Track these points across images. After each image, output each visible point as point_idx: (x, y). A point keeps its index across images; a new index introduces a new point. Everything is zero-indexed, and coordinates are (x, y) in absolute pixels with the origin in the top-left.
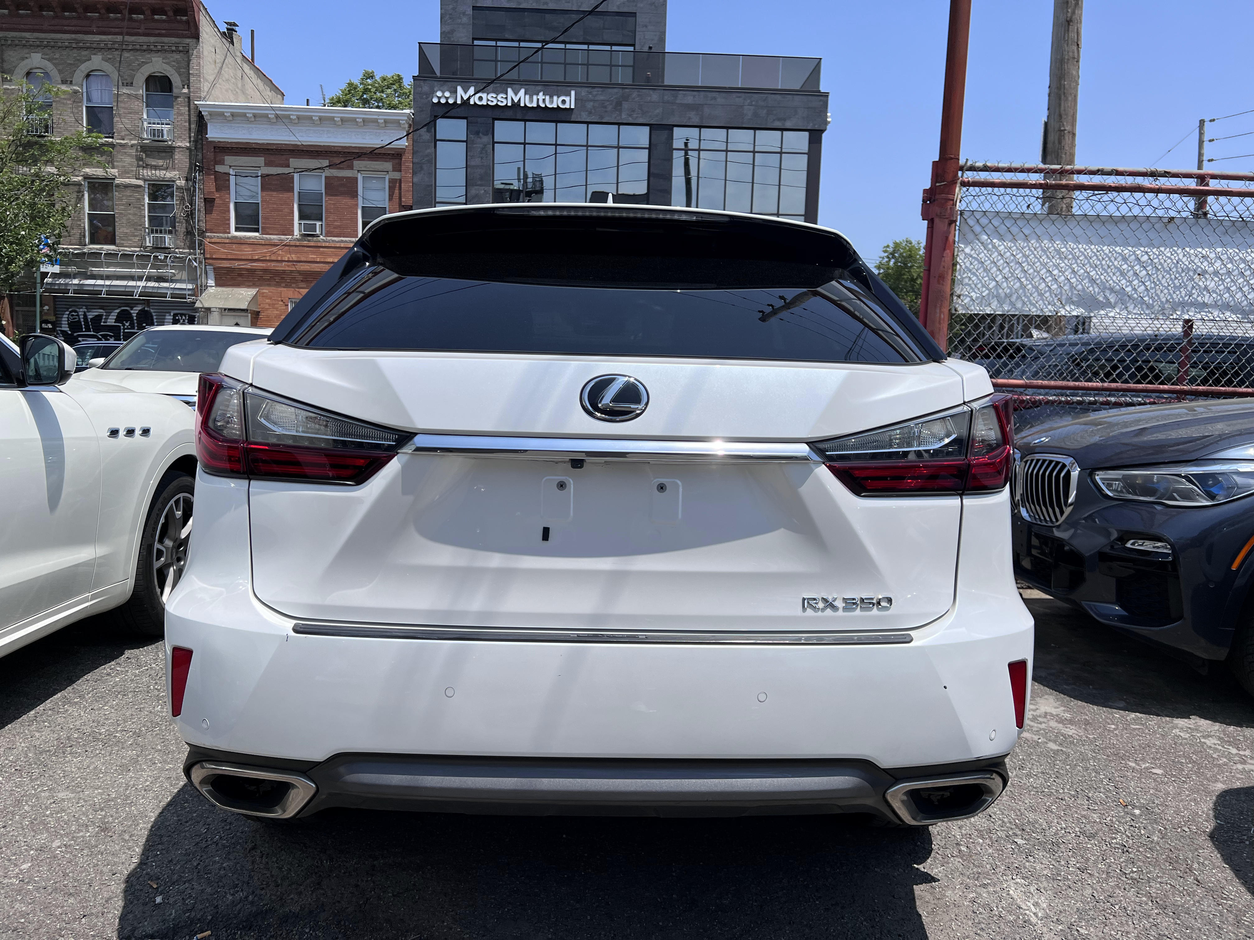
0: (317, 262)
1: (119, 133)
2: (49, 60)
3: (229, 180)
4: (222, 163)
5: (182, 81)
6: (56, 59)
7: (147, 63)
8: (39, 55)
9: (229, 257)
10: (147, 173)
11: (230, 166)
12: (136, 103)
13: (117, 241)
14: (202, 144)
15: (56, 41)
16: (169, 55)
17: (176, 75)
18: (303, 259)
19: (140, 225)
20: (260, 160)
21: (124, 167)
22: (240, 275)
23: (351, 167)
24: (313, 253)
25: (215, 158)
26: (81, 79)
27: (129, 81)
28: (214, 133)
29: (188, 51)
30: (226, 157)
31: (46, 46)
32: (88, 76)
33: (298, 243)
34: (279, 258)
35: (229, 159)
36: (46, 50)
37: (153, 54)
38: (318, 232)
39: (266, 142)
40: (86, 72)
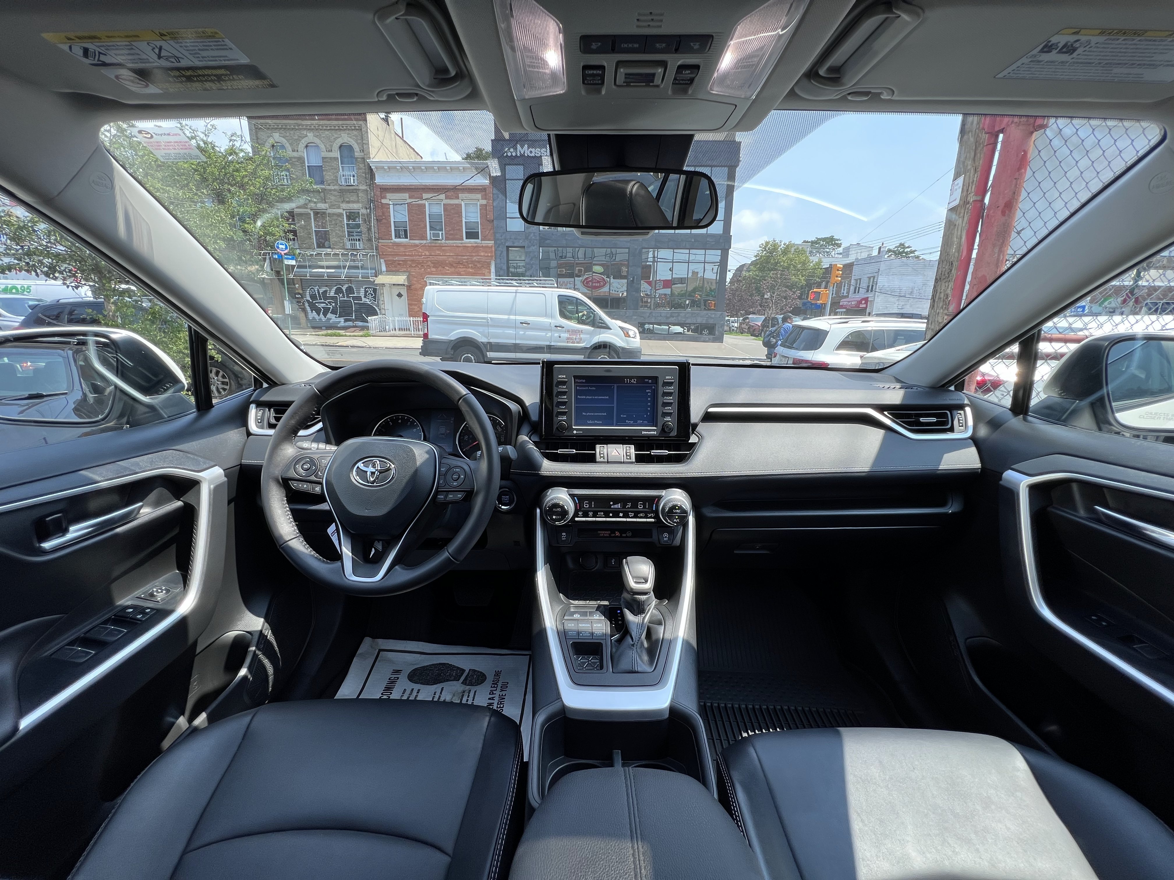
0: (441, 256)
1: (327, 181)
2: (283, 137)
3: (389, 208)
4: (385, 198)
5: (360, 148)
6: (287, 136)
7: (339, 137)
8: (278, 134)
9: (393, 254)
10: (344, 206)
11: (390, 200)
12: (335, 162)
13: (332, 246)
14: (373, 187)
15: (286, 125)
16: (350, 132)
17: (356, 144)
18: (433, 254)
19: (343, 237)
20: (406, 195)
21: (331, 202)
22: (399, 264)
23: (457, 198)
24: (438, 250)
25: (381, 195)
26: (303, 148)
27: (330, 149)
28: (379, 180)
29: (361, 130)
30: (387, 194)
31: (281, 129)
32: (307, 146)
33: (430, 245)
34: (420, 254)
35: (389, 195)
36: (281, 131)
37: (342, 132)
38: (441, 238)
39: (409, 184)
40: (305, 145)
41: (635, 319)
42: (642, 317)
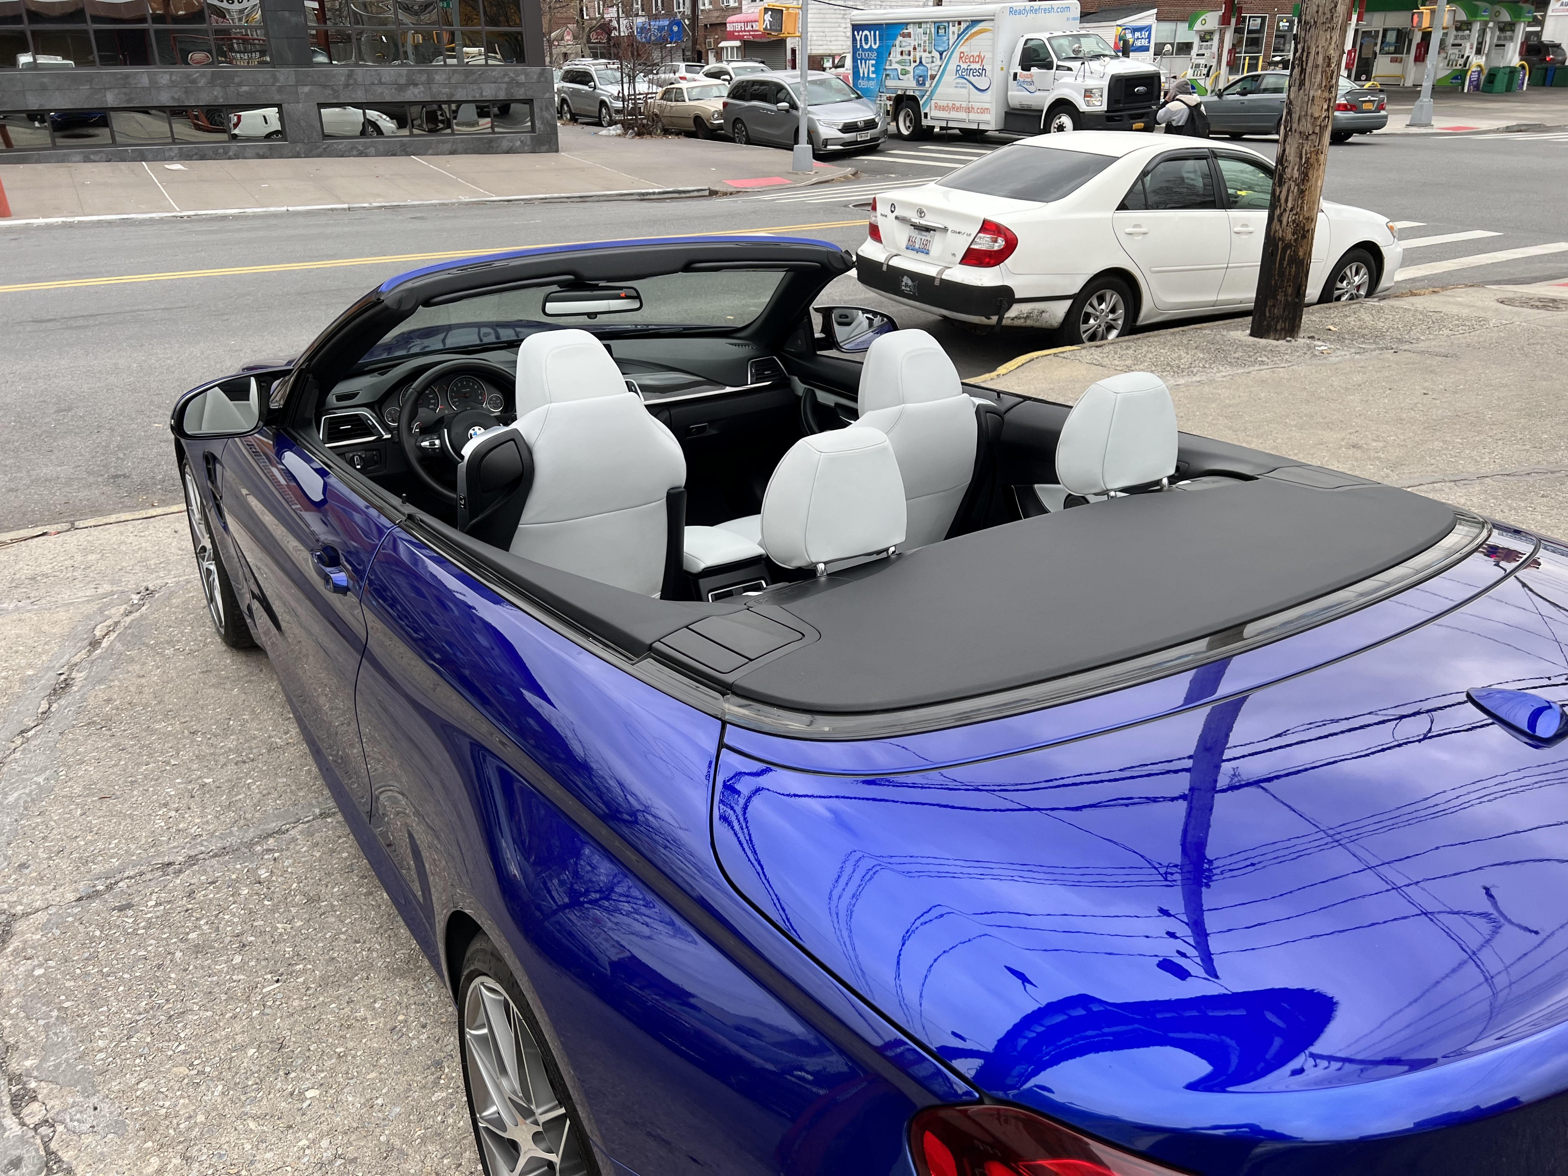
41: (306, 94)
42: (325, 86)
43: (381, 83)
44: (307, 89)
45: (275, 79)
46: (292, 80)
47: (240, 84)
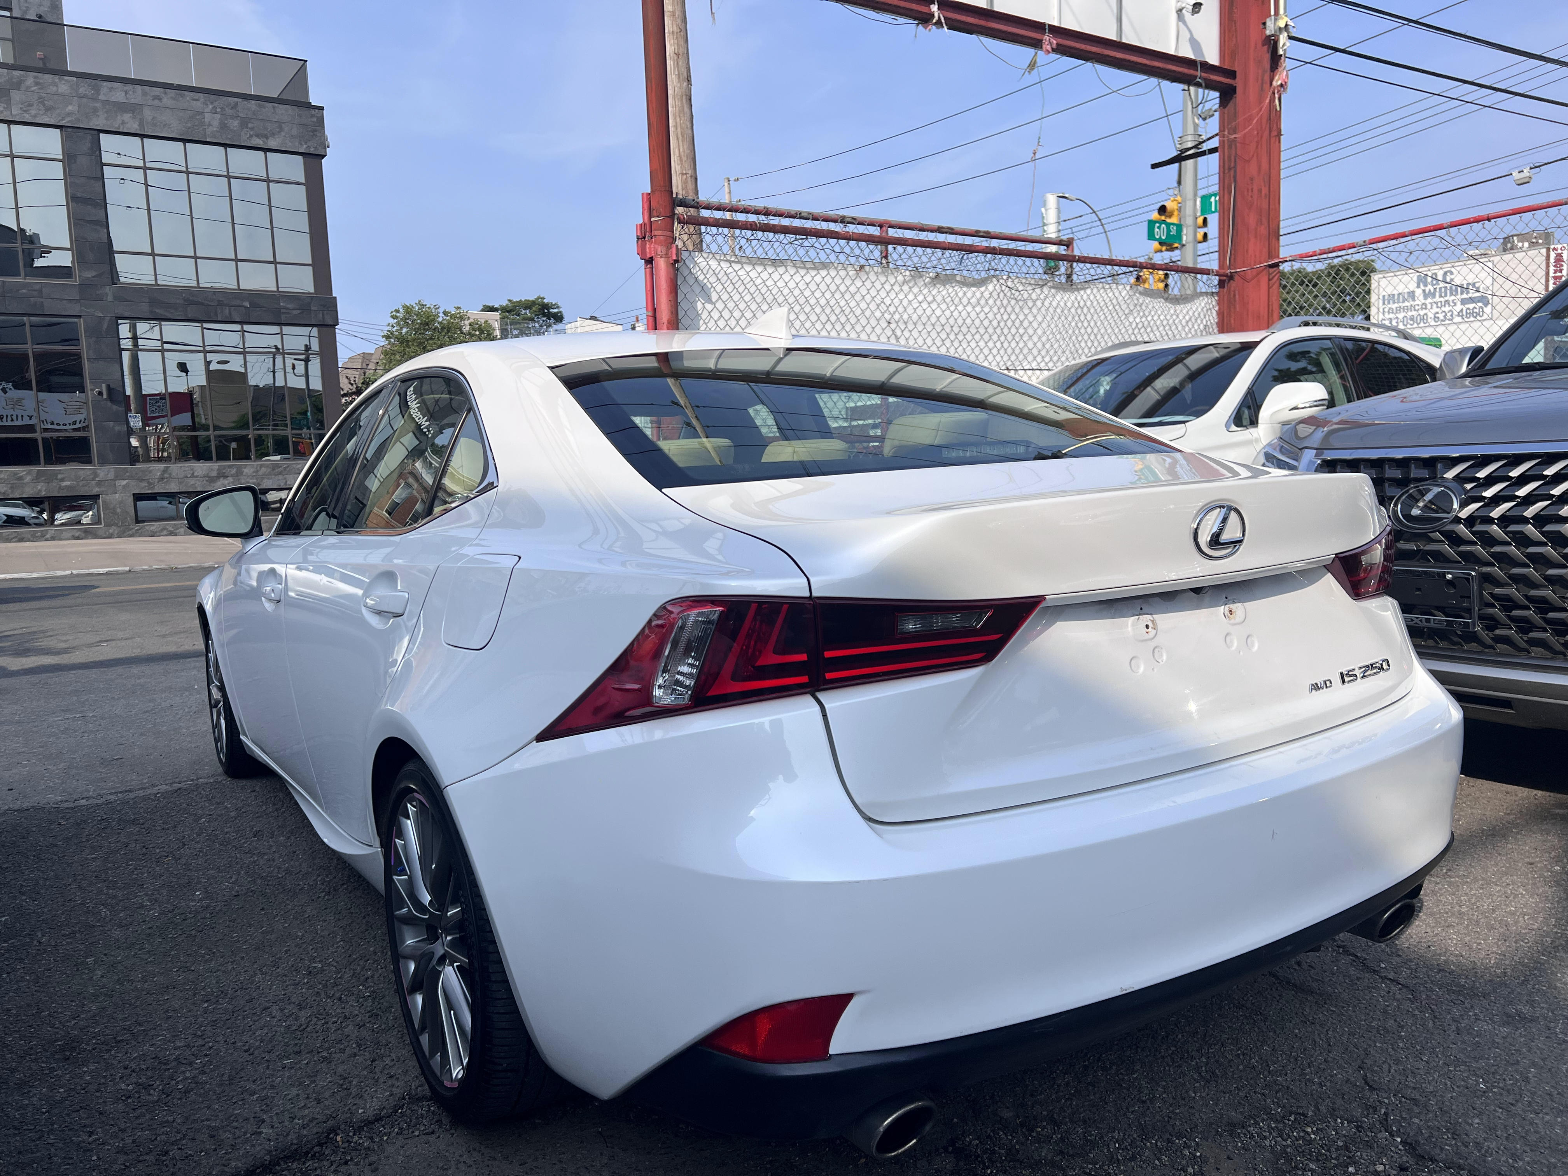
41: (124, 487)
42: (142, 480)
43: (193, 476)
44: (124, 482)
45: (96, 475)
46: (111, 476)
47: (63, 480)
